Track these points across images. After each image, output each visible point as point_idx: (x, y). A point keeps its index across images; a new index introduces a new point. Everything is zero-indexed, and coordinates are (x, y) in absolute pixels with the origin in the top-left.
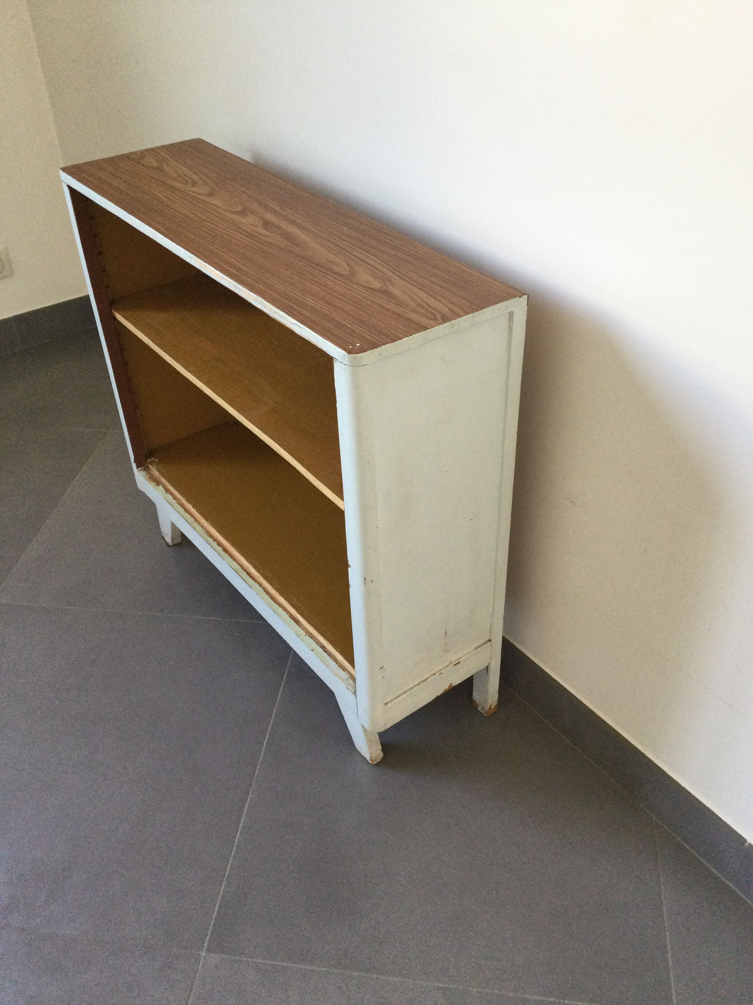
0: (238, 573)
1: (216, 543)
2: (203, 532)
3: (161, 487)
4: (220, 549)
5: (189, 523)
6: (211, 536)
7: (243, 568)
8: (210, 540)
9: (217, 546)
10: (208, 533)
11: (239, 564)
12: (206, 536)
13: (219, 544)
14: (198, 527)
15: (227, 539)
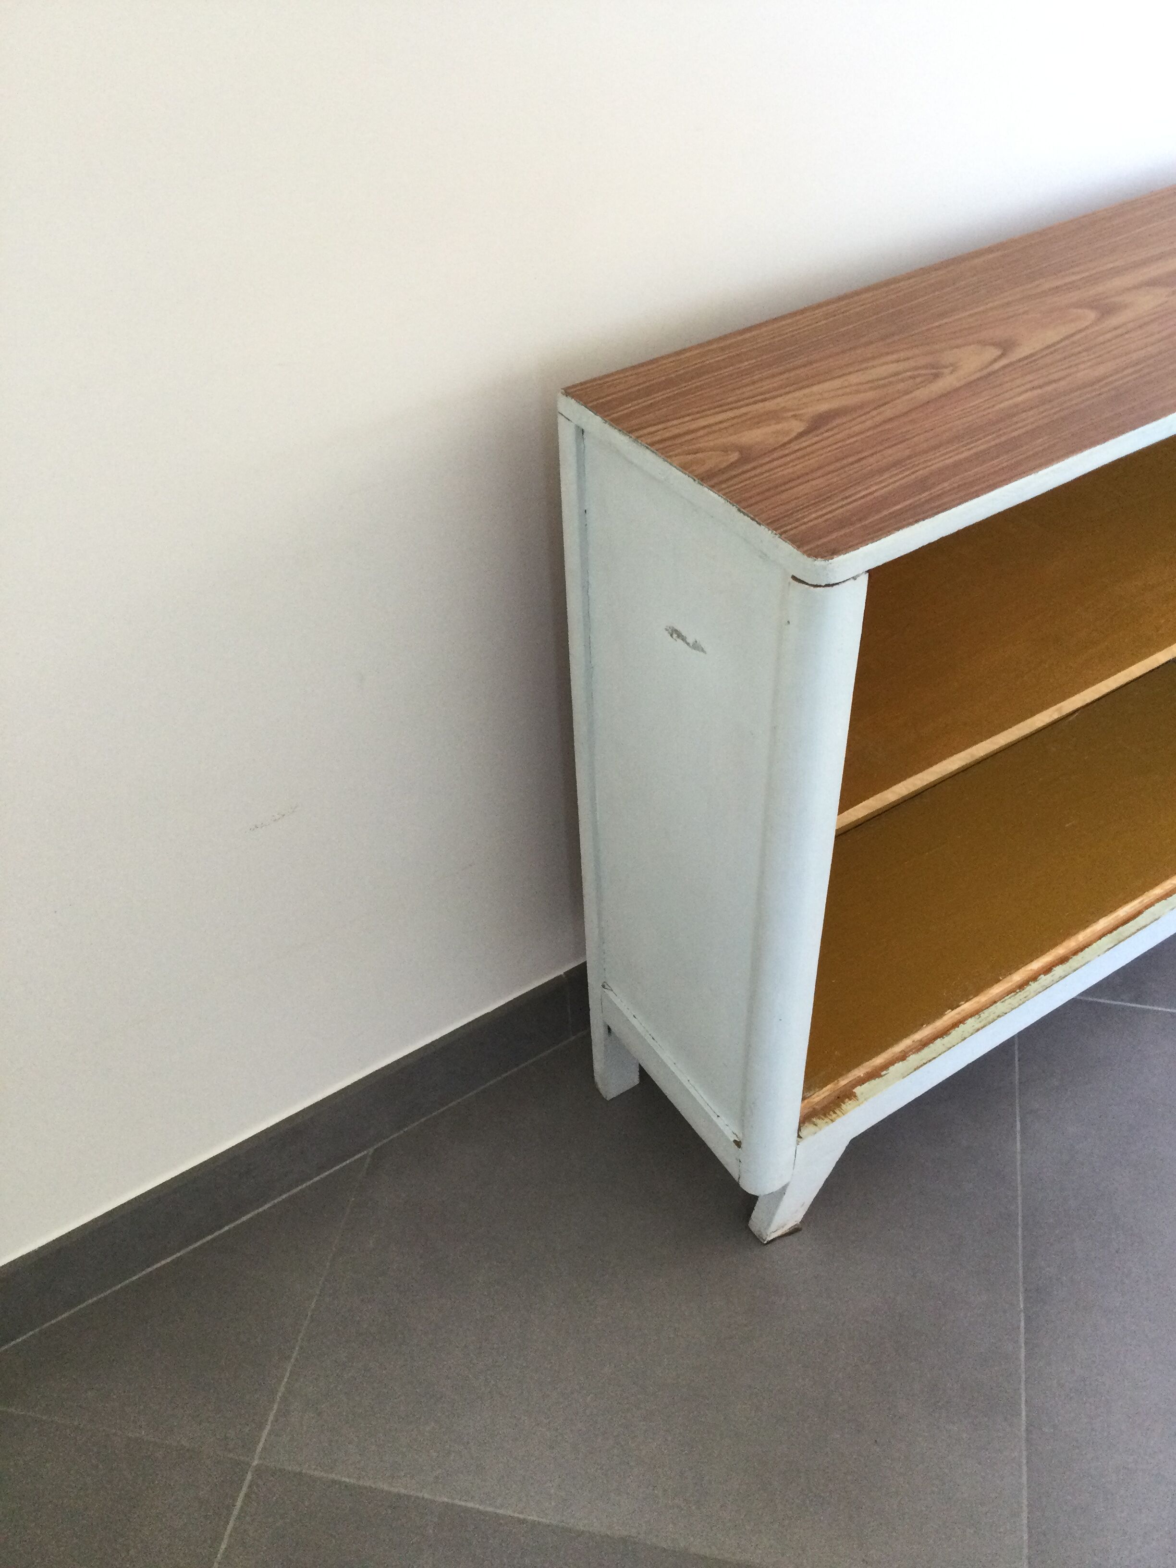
0: (1122, 938)
1: (1042, 976)
2: (1011, 1001)
3: (858, 1090)
4: (1058, 971)
5: (982, 1028)
6: (1022, 986)
7: (1111, 932)
8: (1034, 986)
9: (1051, 974)
10: (1014, 992)
11: (1100, 938)
12: (1021, 995)
13: (1047, 970)
14: (999, 1007)
15: (1042, 952)
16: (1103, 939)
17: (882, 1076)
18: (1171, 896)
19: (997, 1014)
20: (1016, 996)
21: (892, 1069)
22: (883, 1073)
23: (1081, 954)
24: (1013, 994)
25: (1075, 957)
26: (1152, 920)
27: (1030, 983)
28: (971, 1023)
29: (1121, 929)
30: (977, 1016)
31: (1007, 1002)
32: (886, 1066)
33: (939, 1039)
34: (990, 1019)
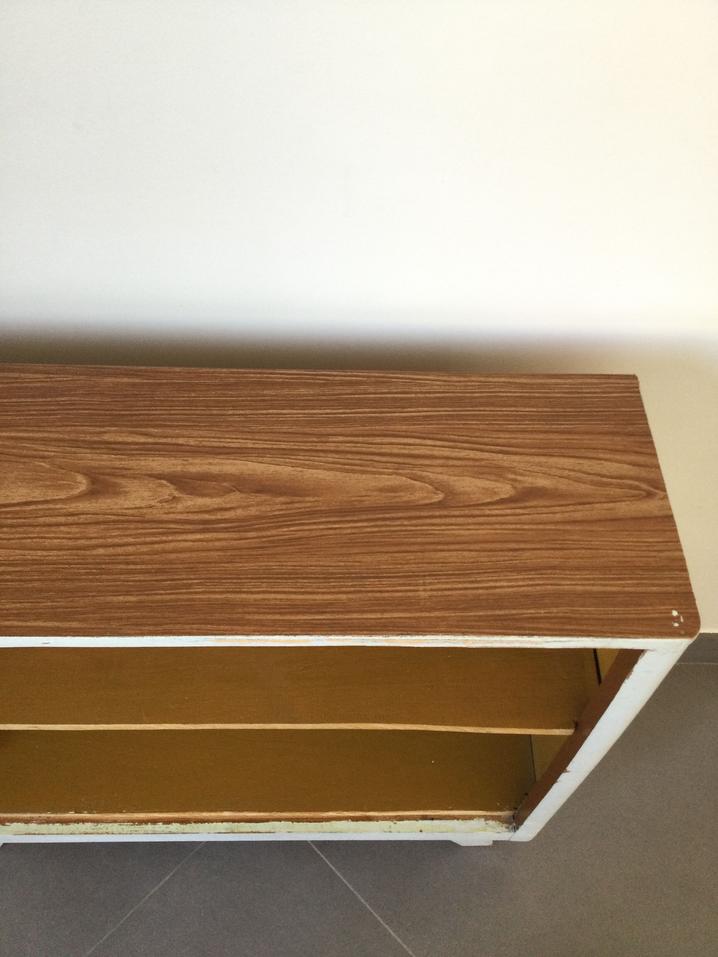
16: (225, 824)
17: (4, 825)
18: (299, 822)
19: (108, 831)
20: (132, 826)
21: (15, 824)
22: (6, 824)
23: (200, 825)
24: (131, 824)
25: (193, 824)
26: (268, 831)
27: (149, 823)
28: (89, 825)
29: (242, 824)
30: (96, 824)
31: (122, 827)
32: (12, 821)
33: (59, 824)
34: (100, 831)
